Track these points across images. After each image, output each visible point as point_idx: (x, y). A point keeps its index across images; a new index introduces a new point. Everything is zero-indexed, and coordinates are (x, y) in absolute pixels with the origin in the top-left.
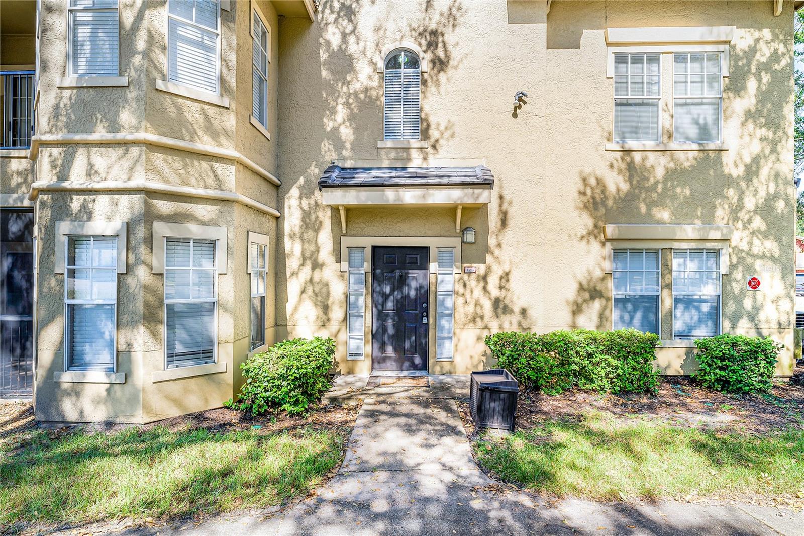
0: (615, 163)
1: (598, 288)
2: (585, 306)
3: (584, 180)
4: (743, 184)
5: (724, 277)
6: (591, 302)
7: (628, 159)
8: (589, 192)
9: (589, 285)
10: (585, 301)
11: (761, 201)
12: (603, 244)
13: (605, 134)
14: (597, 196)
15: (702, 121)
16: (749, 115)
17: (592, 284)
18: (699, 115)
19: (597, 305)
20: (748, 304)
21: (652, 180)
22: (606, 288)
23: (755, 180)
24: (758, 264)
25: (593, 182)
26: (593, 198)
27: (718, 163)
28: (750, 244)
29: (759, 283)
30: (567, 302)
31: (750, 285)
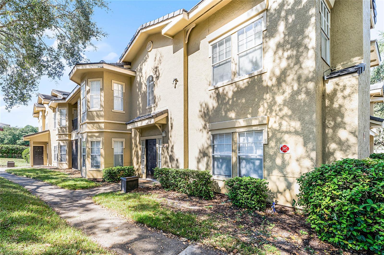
0: (212, 95)
1: (206, 152)
2: (201, 159)
3: (201, 105)
4: (275, 89)
5: (265, 145)
6: (203, 158)
7: (217, 92)
8: (203, 110)
9: (203, 151)
10: (201, 157)
11: (288, 96)
12: (208, 133)
13: (209, 83)
14: (206, 111)
15: (254, 60)
16: (279, 46)
17: (204, 150)
18: (253, 57)
19: (205, 159)
20: (279, 161)
21: (227, 99)
22: (209, 152)
23: (283, 84)
24: (286, 137)
25: (204, 105)
26: (204, 112)
27: (261, 81)
28: (280, 125)
29: (288, 149)
30: (196, 158)
31: (282, 150)
